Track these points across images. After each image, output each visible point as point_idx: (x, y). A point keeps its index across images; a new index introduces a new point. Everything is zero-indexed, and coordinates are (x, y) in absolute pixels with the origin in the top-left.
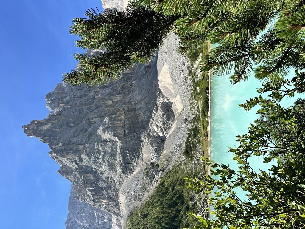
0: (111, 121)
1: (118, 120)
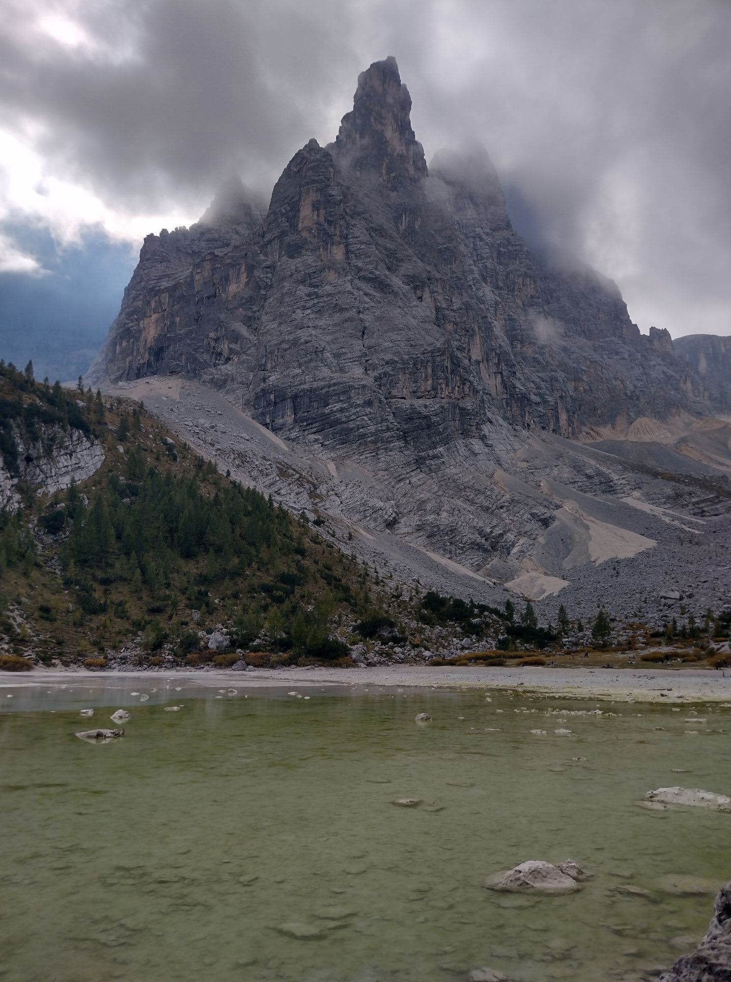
0: (432, 352)
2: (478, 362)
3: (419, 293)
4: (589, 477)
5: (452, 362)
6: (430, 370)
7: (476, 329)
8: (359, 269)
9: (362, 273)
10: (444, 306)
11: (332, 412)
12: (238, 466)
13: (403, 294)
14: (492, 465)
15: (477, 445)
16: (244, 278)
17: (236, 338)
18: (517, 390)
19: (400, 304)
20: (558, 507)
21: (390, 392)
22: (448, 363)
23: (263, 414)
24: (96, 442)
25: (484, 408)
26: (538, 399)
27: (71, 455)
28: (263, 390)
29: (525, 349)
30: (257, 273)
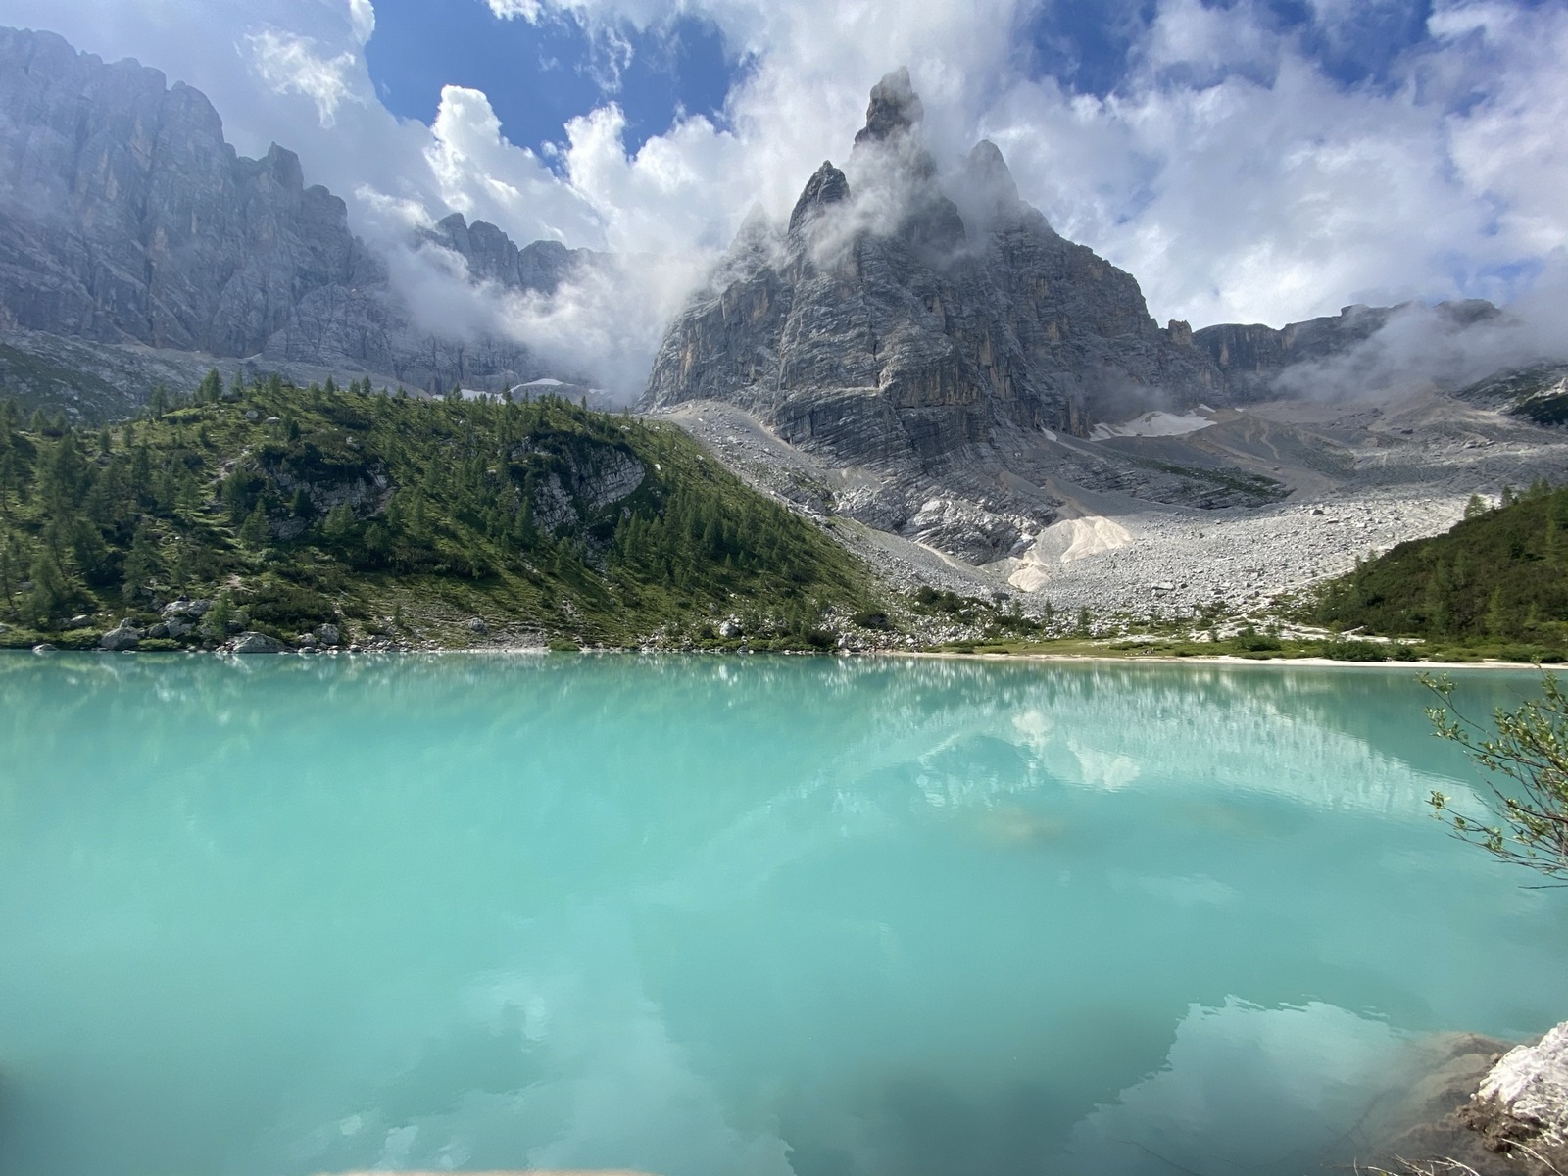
0: (941, 360)
1: (943, 385)
2: (988, 367)
3: (929, 303)
4: (1096, 474)
5: (961, 370)
6: (938, 379)
7: (987, 333)
8: (871, 285)
9: (874, 289)
10: (954, 314)
11: (845, 424)
12: (761, 476)
13: (914, 306)
14: (998, 466)
15: (984, 449)
16: (766, 304)
17: (760, 360)
18: (1027, 392)
19: (911, 316)
20: (1060, 504)
21: (899, 403)
22: (956, 370)
23: (785, 429)
24: (637, 462)
25: (992, 412)
26: (1049, 400)
27: (616, 475)
28: (784, 407)
29: (1037, 350)
30: (777, 297)
